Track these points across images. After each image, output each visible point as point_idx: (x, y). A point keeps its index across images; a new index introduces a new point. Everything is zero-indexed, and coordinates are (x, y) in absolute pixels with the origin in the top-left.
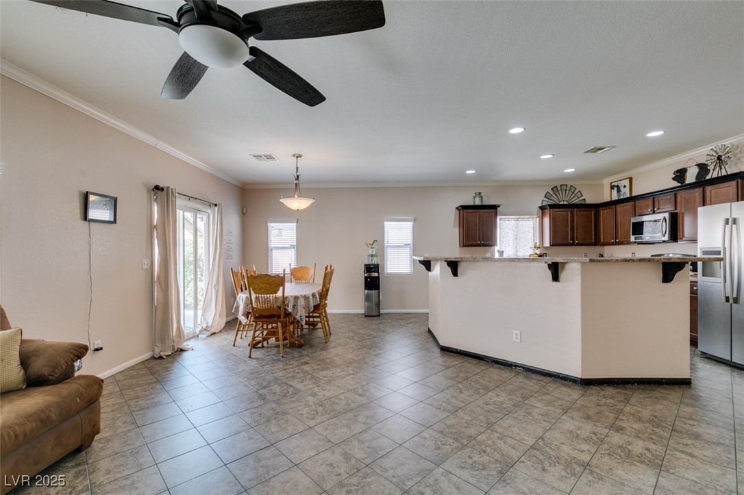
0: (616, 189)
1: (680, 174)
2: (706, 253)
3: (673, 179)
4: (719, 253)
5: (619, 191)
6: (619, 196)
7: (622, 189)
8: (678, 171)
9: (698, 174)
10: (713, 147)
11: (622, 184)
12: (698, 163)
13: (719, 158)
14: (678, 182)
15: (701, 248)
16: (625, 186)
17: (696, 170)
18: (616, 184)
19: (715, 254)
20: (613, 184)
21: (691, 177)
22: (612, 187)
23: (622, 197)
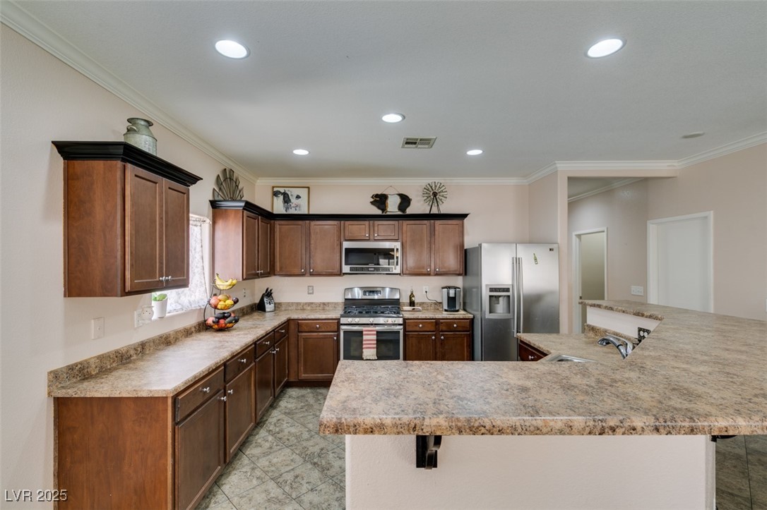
0: (281, 197)
1: (380, 200)
2: (492, 290)
3: (372, 203)
4: (507, 290)
5: (287, 199)
6: (287, 209)
7: (293, 200)
8: (377, 196)
9: (400, 204)
10: (430, 182)
11: (295, 192)
12: (401, 193)
13: (435, 194)
14: (379, 208)
15: (487, 285)
16: (298, 197)
17: (398, 200)
18: (282, 190)
19: (504, 291)
20: (275, 189)
21: (393, 206)
22: (276, 194)
23: (292, 211)
